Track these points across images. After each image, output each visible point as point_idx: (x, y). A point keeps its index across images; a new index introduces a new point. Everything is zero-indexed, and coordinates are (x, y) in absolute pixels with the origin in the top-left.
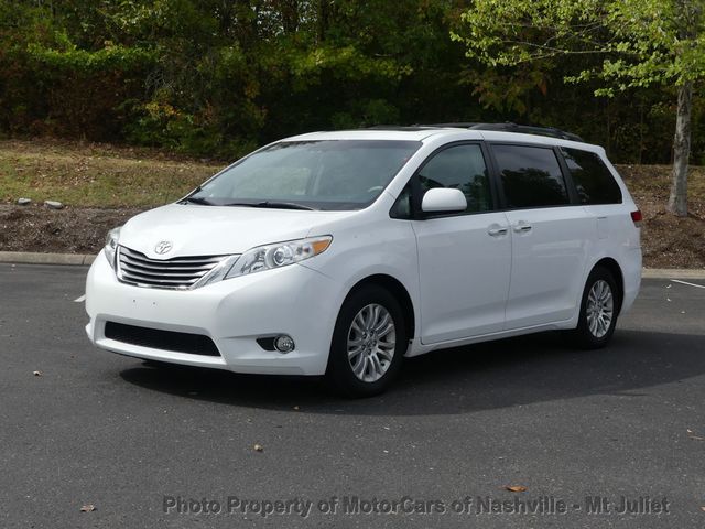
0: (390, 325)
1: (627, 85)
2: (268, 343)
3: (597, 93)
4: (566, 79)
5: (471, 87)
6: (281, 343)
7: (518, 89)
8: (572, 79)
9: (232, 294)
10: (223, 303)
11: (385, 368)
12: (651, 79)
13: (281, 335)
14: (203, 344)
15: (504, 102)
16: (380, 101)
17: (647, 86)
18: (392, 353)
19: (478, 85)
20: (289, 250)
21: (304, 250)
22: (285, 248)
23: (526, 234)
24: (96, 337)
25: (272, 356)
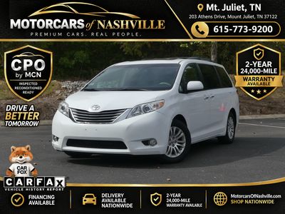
0: (182, 134)
2: (146, 142)
6: (151, 142)
11: (182, 151)
13: (152, 139)
14: (120, 144)
16: (82, 52)
18: (184, 145)
20: (151, 106)
21: (156, 106)
22: (149, 105)
23: (213, 99)
24: (62, 146)
25: (148, 147)
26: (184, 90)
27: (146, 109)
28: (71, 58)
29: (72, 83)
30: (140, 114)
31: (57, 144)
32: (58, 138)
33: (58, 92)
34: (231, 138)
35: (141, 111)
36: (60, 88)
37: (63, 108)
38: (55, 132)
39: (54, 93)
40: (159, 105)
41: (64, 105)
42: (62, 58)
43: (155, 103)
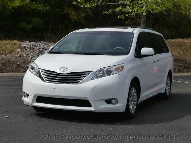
0: (136, 94)
1: (128, 14)
2: (109, 102)
3: (119, 17)
4: (104, 12)
5: (69, 14)
6: (113, 101)
7: (83, 15)
8: (106, 12)
9: (97, 85)
10: (94, 88)
11: (135, 108)
12: (136, 13)
13: (113, 99)
14: (86, 103)
15: (79, 19)
16: (38, 18)
17: (135, 15)
18: (136, 103)
19: (71, 13)
20: (113, 69)
21: (118, 69)
22: (111, 69)
23: (158, 62)
24: (32, 103)
25: (110, 106)
26: (138, 55)
27: (109, 72)
28: (29, 23)
29: (30, 43)
30: (103, 76)
31: (27, 100)
32: (28, 95)
33: (18, 50)
34: (168, 94)
35: (103, 73)
36: (20, 47)
37: (33, 68)
38: (25, 89)
39: (15, 50)
40: (120, 68)
41: (33, 65)
42: (21, 23)
43: (117, 67)
